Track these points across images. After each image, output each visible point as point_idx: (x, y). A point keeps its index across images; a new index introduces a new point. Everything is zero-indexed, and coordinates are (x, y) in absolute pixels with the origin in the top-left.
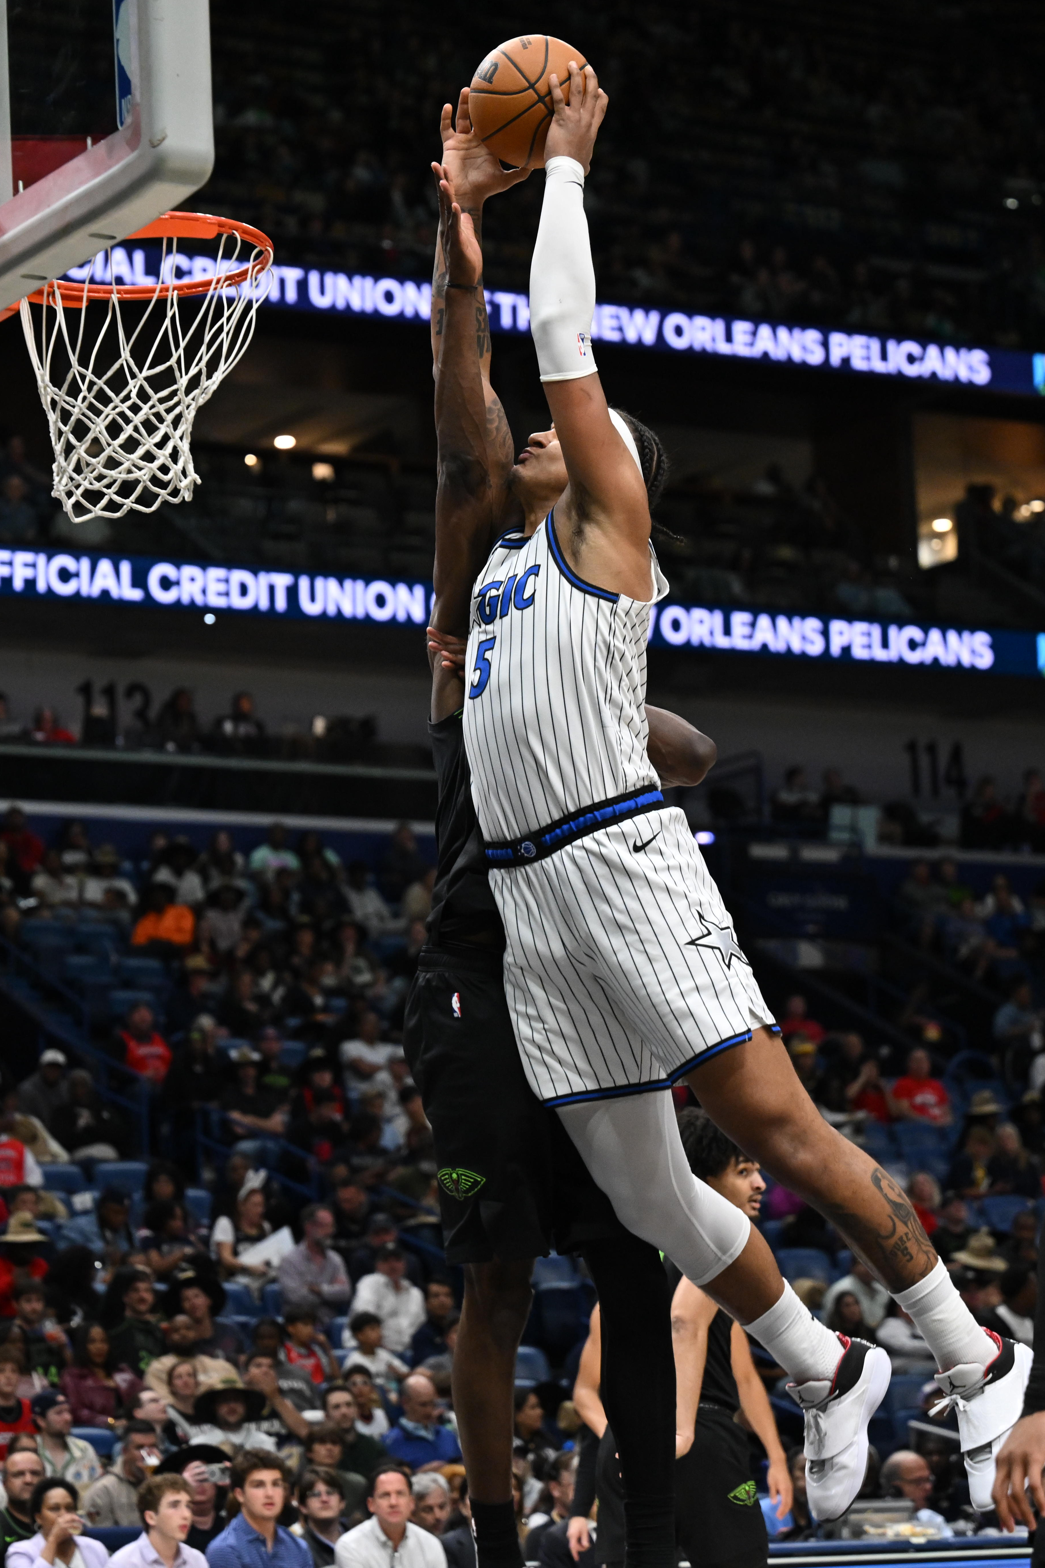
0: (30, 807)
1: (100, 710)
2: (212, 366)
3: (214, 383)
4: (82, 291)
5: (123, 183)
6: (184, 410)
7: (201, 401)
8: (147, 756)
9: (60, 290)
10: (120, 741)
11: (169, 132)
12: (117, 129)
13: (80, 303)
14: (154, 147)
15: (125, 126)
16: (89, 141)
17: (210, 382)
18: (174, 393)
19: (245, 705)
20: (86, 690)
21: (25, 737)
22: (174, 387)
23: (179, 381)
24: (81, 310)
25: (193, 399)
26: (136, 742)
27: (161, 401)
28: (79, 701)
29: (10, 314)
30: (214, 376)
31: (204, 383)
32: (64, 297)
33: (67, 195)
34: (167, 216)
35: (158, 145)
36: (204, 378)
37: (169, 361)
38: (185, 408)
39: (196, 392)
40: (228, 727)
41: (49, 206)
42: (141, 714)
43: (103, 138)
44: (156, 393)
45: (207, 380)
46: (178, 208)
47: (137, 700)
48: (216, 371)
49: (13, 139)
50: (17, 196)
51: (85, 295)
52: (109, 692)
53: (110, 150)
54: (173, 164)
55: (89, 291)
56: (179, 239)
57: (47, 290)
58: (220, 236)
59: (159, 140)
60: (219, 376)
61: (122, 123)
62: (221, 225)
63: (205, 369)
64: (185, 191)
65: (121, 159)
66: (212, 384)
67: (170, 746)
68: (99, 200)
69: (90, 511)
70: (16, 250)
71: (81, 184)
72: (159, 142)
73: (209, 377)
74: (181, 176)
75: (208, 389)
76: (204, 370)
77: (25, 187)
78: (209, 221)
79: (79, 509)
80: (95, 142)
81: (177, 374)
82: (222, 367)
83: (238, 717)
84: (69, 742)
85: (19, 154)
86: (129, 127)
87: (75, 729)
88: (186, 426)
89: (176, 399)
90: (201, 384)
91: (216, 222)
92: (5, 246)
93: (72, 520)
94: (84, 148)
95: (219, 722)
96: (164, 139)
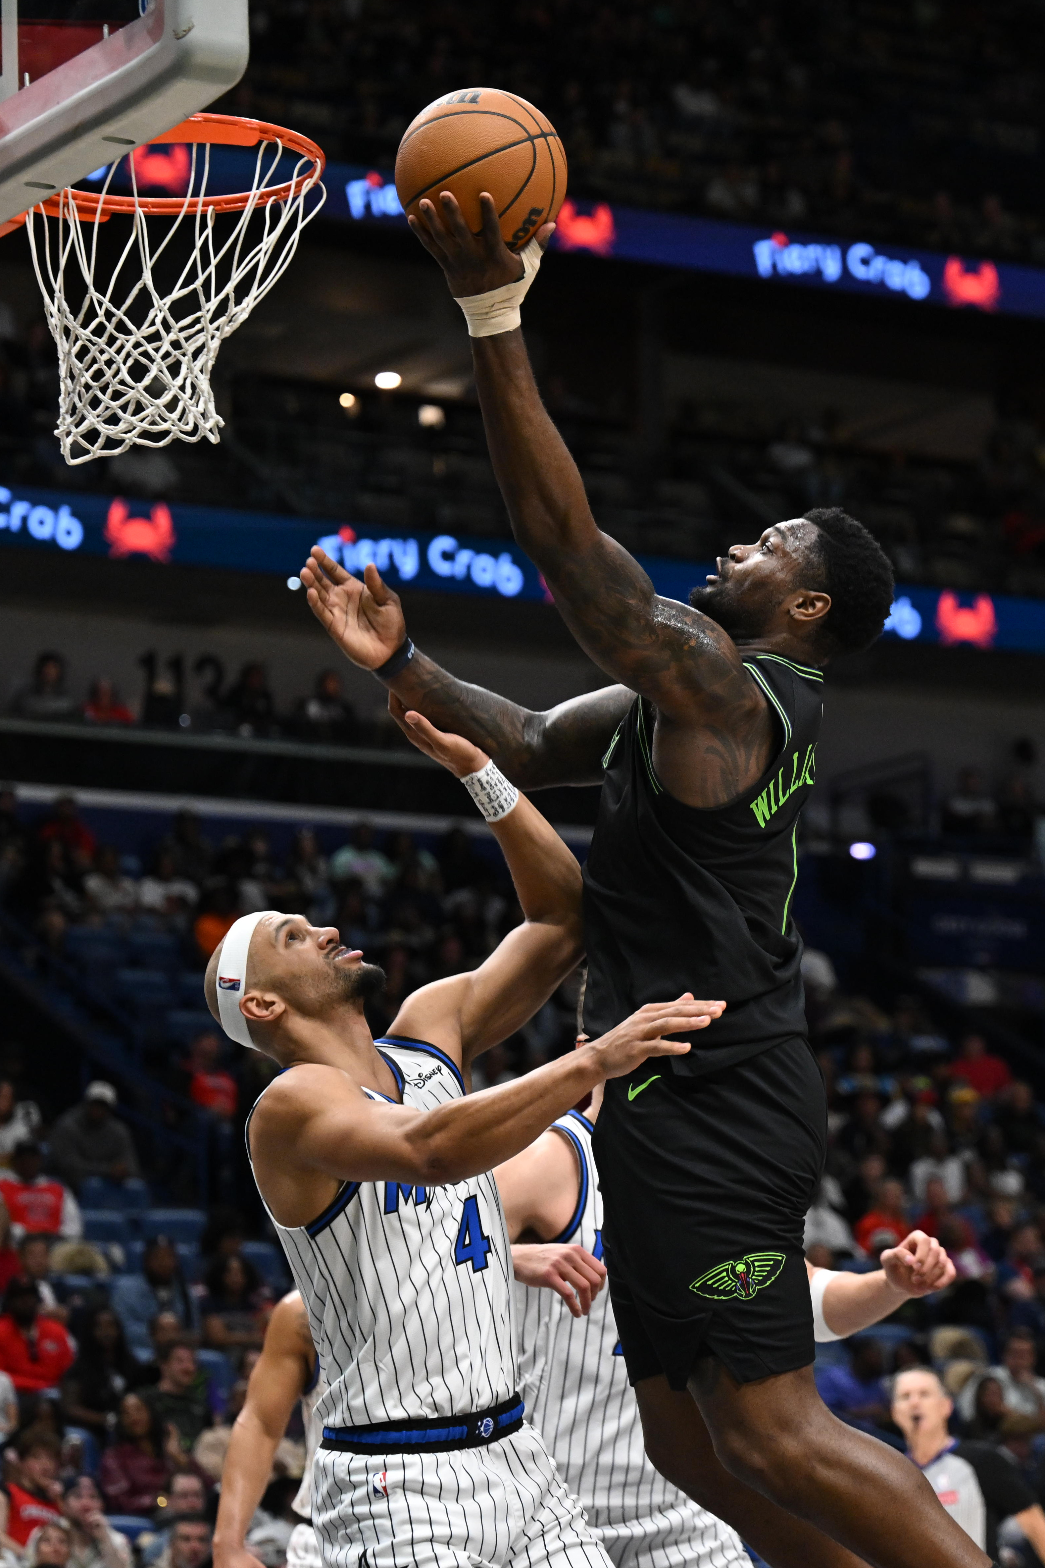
0: (87, 797)
1: (164, 685)
2: (242, 290)
3: (244, 309)
4: (97, 202)
5: (142, 79)
6: (207, 340)
7: (228, 330)
8: (218, 740)
9: (77, 201)
10: (185, 720)
11: (195, 21)
12: (138, 16)
13: (93, 216)
14: (178, 39)
15: (146, 12)
16: (106, 29)
17: (239, 308)
18: (197, 321)
19: (332, 686)
20: (149, 662)
21: (74, 716)
22: (199, 314)
23: (204, 308)
24: (93, 224)
25: (217, 329)
26: (203, 724)
27: (182, 330)
28: (139, 675)
29: (14, 227)
30: (244, 301)
31: (233, 309)
32: (80, 209)
33: (78, 91)
34: (199, 119)
35: (184, 36)
36: (232, 304)
37: (193, 283)
38: (210, 339)
39: (222, 320)
40: (314, 709)
41: (58, 103)
42: (212, 691)
43: (122, 26)
44: (177, 322)
45: (235, 306)
46: (208, 109)
47: (208, 676)
48: (247, 296)
49: (20, 23)
50: (23, 90)
51: (100, 206)
52: (176, 666)
53: (129, 40)
54: (199, 58)
55: (105, 203)
56: (212, 145)
57: (64, 200)
58: (260, 143)
59: (185, 31)
60: (250, 302)
61: (144, 9)
62: (263, 131)
63: (233, 294)
64: (215, 91)
65: (141, 51)
66: (242, 312)
67: (246, 730)
68: (116, 97)
69: (87, 452)
70: (20, 153)
71: (96, 78)
72: (184, 33)
73: (238, 302)
74: (210, 73)
75: (236, 316)
76: (232, 296)
77: (32, 80)
78: (248, 125)
79: (77, 451)
80: (111, 32)
81: (202, 299)
82: (254, 292)
83: (325, 698)
84: (126, 723)
85: (25, 41)
86: (152, 14)
87: (135, 707)
88: (208, 359)
89: (198, 327)
90: (229, 311)
91: (258, 127)
92: (6, 148)
93: (67, 462)
94: (99, 38)
95: (301, 705)
96: (190, 30)
